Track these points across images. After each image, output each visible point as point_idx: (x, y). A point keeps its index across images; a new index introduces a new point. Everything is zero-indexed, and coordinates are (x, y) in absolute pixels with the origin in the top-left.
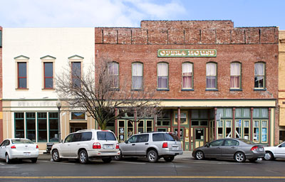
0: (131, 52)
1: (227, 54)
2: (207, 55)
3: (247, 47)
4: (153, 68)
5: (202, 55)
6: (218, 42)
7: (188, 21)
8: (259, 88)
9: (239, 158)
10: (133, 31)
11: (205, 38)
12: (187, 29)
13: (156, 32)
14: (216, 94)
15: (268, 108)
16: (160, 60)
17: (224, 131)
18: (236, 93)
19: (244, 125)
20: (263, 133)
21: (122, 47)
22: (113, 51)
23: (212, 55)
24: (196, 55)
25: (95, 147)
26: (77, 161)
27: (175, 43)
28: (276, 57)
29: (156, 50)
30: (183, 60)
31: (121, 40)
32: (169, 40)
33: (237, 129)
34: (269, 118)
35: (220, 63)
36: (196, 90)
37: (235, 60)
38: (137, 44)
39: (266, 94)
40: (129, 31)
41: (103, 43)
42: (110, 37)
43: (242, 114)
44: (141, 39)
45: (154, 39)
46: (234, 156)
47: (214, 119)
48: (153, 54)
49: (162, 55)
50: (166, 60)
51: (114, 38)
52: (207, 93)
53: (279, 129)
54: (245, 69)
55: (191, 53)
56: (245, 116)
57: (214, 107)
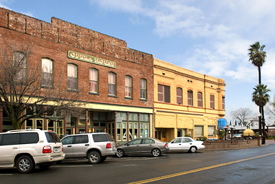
0: (41, 45)
1: (122, 68)
2: (109, 65)
3: (136, 65)
4: (63, 68)
5: (106, 64)
6: (117, 56)
7: (94, 32)
8: (142, 99)
9: (156, 153)
10: (44, 24)
11: (107, 50)
12: (94, 38)
13: (66, 33)
14: (115, 100)
15: (149, 114)
16: (70, 61)
17: (122, 131)
18: (129, 101)
19: (135, 127)
20: (146, 133)
21: (31, 38)
22: (20, 39)
23: (112, 66)
24: (101, 63)
25: (45, 151)
26: (15, 171)
27: (84, 49)
28: (153, 77)
29: (66, 51)
30: (90, 66)
31: (29, 31)
32: (79, 44)
33: (131, 130)
34: (149, 122)
35: (118, 75)
36: (101, 94)
37: (128, 74)
38: (48, 40)
39: (147, 104)
40: (39, 23)
41: (8, 28)
42: (16, 24)
43: (133, 117)
44: (52, 35)
45: (65, 39)
46: (152, 153)
47: (114, 121)
48: (64, 54)
49: (73, 57)
50: (75, 62)
51: (21, 25)
52: (109, 98)
53: (154, 130)
54: (134, 82)
55: (97, 61)
56: (134, 120)
57: (114, 111)
